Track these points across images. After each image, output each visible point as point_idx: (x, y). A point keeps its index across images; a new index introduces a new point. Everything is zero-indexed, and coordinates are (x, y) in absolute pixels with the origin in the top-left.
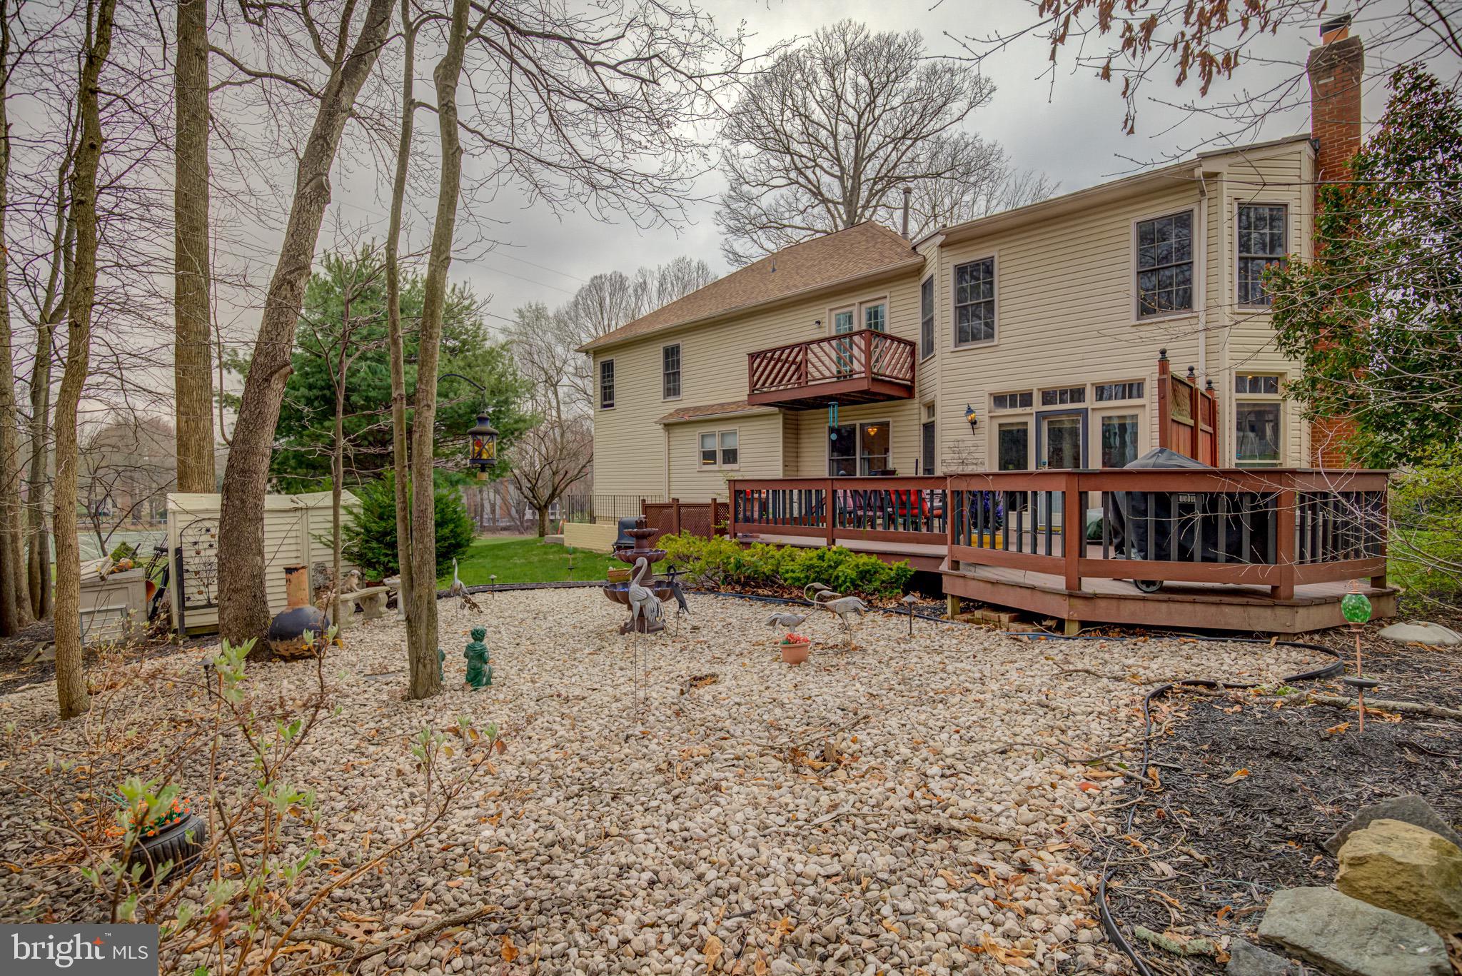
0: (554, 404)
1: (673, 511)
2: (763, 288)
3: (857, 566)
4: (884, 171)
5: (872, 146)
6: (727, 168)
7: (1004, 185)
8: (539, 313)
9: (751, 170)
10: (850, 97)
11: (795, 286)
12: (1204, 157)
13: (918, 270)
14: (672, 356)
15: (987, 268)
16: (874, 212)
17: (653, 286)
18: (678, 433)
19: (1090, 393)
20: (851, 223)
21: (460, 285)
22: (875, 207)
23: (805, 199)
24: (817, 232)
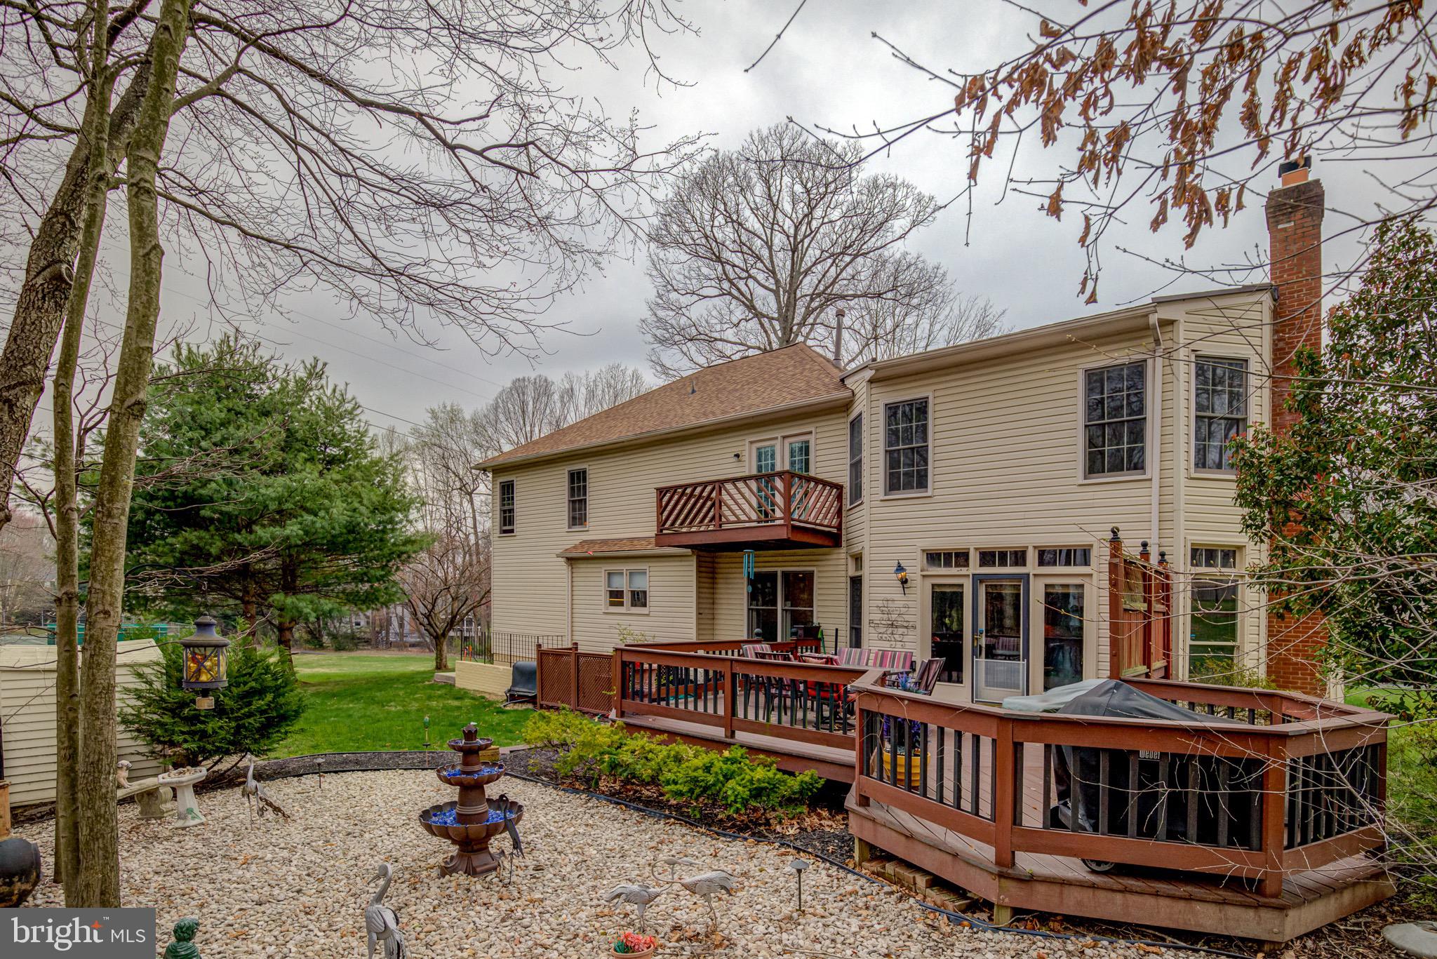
0: (469, 514)
1: (572, 659)
2: (679, 412)
3: (751, 781)
4: (821, 288)
5: (808, 261)
6: (655, 273)
7: (948, 309)
8: (454, 416)
9: (680, 277)
10: (787, 207)
11: (713, 413)
12: (1160, 302)
13: (845, 406)
14: (578, 481)
15: (921, 408)
16: (811, 330)
17: (581, 394)
18: (583, 569)
19: (1032, 557)
20: (787, 341)
21: (341, 387)
22: (813, 325)
23: (739, 312)
24: (750, 347)
